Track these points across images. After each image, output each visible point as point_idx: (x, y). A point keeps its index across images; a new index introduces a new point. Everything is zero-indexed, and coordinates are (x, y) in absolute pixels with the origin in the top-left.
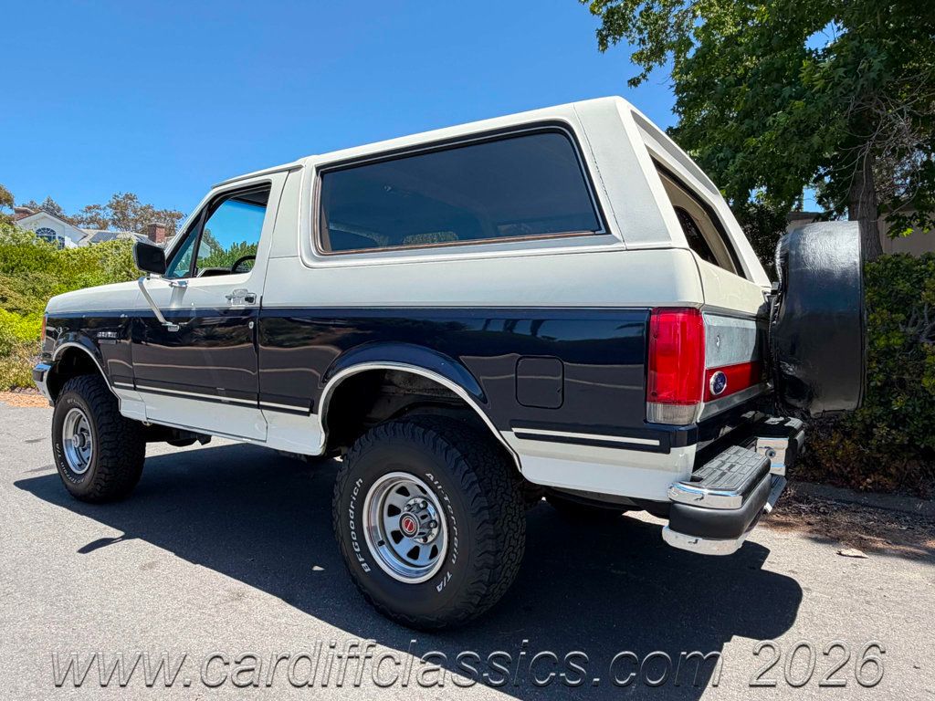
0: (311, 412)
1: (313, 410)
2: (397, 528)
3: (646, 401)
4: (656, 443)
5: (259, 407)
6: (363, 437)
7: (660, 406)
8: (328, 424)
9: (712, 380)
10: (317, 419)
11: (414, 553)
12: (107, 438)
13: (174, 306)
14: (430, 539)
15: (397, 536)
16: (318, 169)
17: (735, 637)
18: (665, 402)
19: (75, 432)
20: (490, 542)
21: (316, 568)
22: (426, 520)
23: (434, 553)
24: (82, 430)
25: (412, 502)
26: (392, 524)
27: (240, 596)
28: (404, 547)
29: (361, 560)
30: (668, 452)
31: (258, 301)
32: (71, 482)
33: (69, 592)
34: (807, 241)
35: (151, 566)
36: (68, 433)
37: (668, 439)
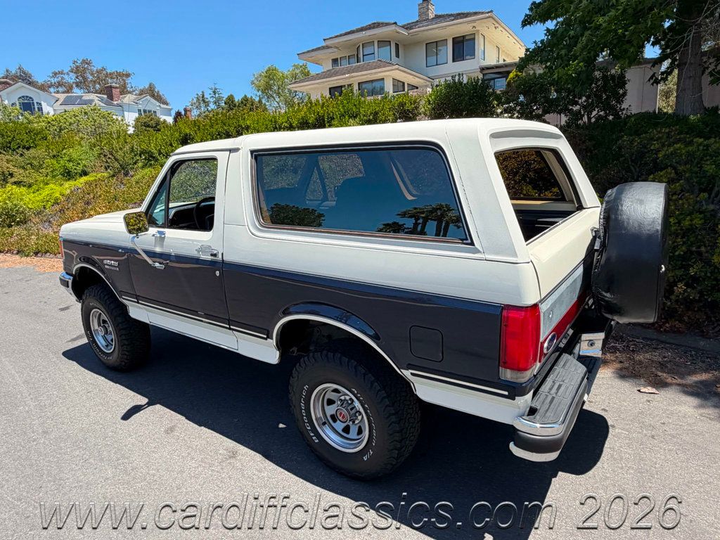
0: (268, 337)
1: (269, 336)
2: (334, 412)
3: (499, 366)
4: (506, 393)
5: (230, 329)
6: (306, 358)
7: (508, 371)
8: (281, 345)
9: (546, 345)
10: (273, 342)
11: (347, 430)
12: (124, 332)
13: (158, 250)
14: (357, 422)
15: (334, 418)
16: (252, 152)
17: (560, 473)
18: (512, 369)
19: (99, 325)
20: (397, 434)
21: (281, 426)
22: (354, 411)
23: (360, 431)
24: (104, 322)
25: (343, 398)
26: (331, 410)
27: (234, 455)
28: (339, 426)
29: (312, 434)
30: (514, 399)
31: (220, 256)
32: (104, 358)
33: (123, 456)
34: (624, 208)
35: (172, 429)
36: (95, 325)
37: (514, 391)
